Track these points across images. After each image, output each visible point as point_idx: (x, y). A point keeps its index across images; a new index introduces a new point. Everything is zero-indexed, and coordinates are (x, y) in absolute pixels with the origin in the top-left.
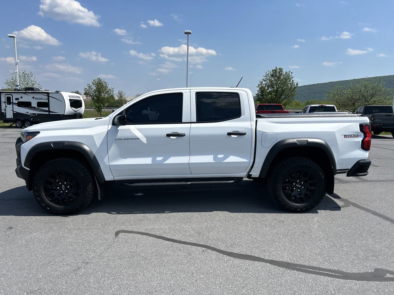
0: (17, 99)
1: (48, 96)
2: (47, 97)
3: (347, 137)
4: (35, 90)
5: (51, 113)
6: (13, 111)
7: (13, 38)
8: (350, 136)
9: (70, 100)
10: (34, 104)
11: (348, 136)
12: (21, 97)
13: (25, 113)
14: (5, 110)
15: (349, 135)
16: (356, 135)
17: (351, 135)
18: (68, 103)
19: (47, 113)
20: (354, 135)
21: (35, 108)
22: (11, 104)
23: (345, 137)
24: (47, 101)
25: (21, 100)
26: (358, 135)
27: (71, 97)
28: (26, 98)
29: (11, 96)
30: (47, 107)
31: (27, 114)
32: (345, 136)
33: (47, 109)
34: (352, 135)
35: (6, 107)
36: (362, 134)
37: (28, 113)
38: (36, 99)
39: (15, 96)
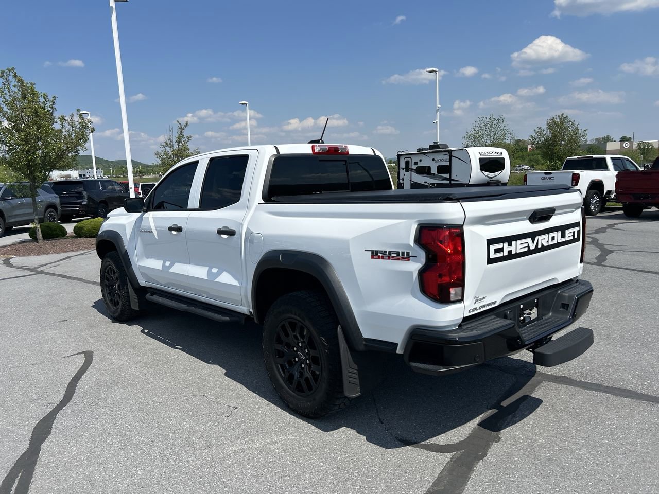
0: (416, 163)
1: (451, 156)
2: (448, 157)
3: (379, 257)
4: (440, 148)
5: (453, 182)
6: (411, 181)
7: (434, 73)
8: (387, 255)
9: (480, 159)
10: (434, 170)
11: (381, 255)
12: (420, 161)
13: (423, 183)
14: (403, 180)
15: (386, 252)
16: (403, 253)
17: (390, 253)
18: (476, 165)
19: (447, 182)
20: (398, 253)
21: (434, 174)
22: (409, 171)
23: (372, 257)
24: (448, 164)
25: (420, 164)
26: (408, 254)
27: (483, 155)
28: (426, 162)
29: (409, 159)
30: (447, 173)
31: (425, 184)
32: (375, 254)
33: (447, 176)
34: (394, 252)
35: (404, 175)
36: (422, 255)
37: (426, 182)
38: (437, 161)
39: (415, 159)
